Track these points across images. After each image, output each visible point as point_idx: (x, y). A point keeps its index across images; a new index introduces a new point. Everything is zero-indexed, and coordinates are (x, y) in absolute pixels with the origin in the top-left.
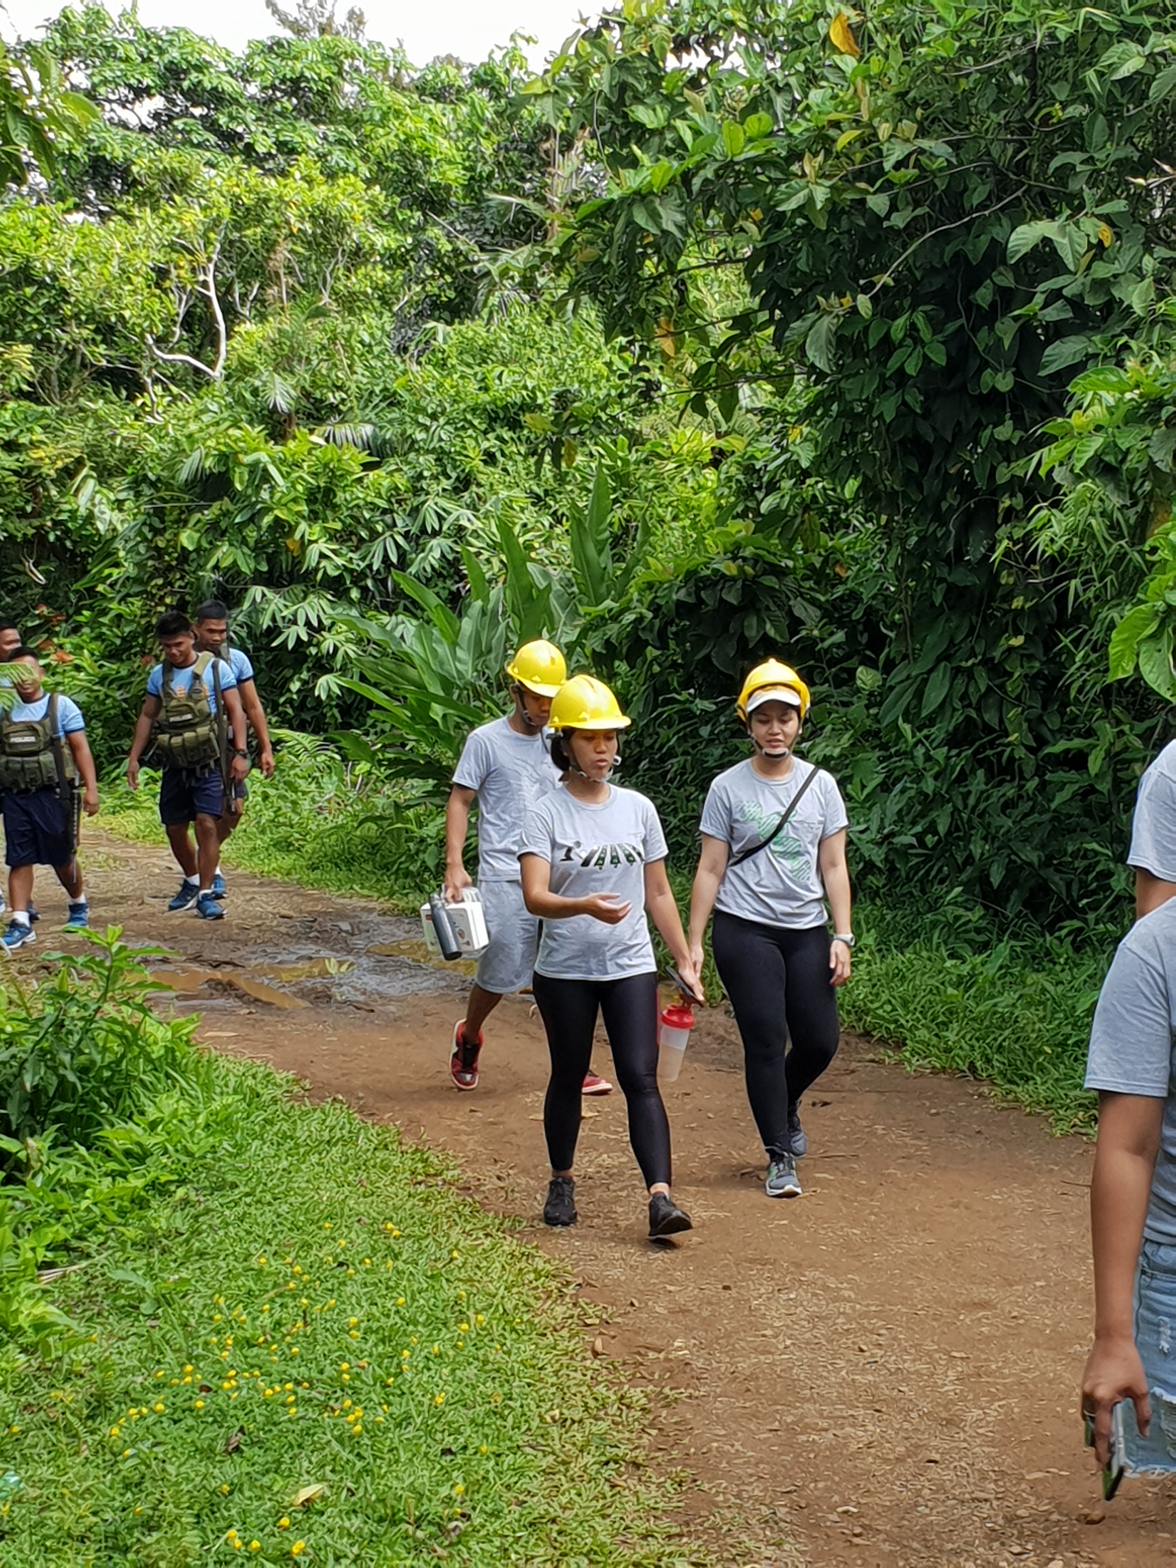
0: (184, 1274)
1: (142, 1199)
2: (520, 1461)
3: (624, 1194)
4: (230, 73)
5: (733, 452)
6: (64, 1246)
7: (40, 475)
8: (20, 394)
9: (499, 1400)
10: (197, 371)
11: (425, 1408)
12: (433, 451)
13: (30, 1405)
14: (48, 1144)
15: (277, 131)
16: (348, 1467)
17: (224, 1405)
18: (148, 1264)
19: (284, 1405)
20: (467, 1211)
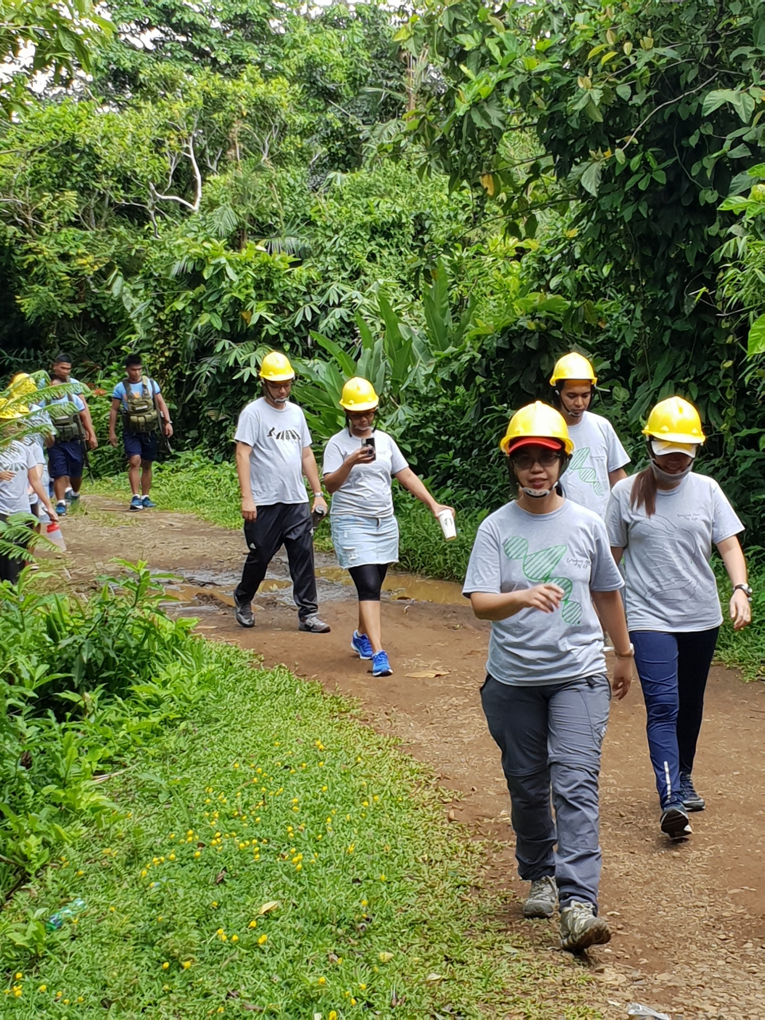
0: (186, 775)
1: (158, 730)
2: (403, 885)
3: (467, 721)
4: (202, 13)
5: (530, 250)
6: (109, 761)
7: (83, 276)
8: (70, 223)
9: (389, 848)
10: (183, 206)
11: (342, 854)
12: (335, 253)
13: (90, 859)
14: (97, 697)
15: (232, 50)
16: (293, 890)
17: (214, 855)
18: (163, 770)
19: (251, 853)
20: (366, 733)
